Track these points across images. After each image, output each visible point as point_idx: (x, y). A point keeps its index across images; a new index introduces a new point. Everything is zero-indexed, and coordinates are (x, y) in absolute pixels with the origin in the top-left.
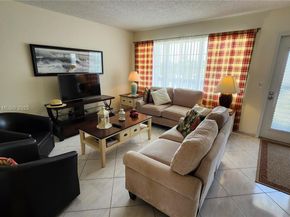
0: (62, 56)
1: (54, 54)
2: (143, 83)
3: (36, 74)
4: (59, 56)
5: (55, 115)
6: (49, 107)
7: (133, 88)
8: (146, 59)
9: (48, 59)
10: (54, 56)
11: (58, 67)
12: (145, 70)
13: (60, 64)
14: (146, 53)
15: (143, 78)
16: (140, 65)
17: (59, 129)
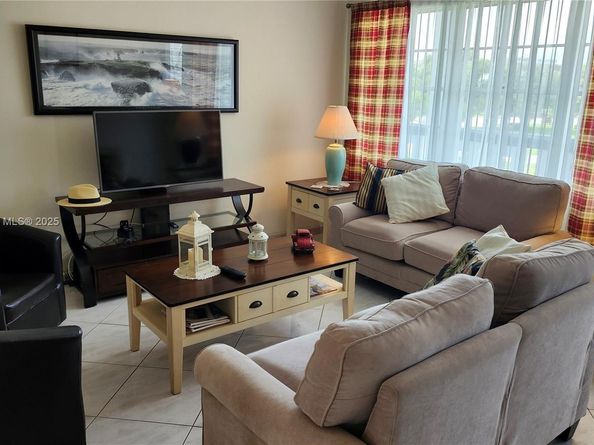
0: (112, 57)
1: (91, 50)
2: (369, 146)
3: (39, 109)
4: (103, 57)
5: (79, 230)
6: (65, 204)
7: (330, 161)
8: (382, 63)
9: (72, 66)
10: (90, 58)
11: (99, 89)
12: (379, 102)
13: (106, 81)
14: (384, 44)
15: (369, 128)
16: (363, 82)
17: (84, 270)
